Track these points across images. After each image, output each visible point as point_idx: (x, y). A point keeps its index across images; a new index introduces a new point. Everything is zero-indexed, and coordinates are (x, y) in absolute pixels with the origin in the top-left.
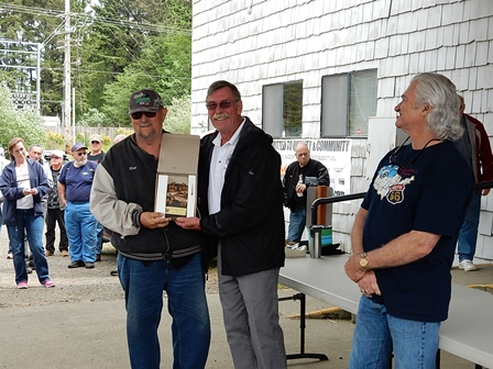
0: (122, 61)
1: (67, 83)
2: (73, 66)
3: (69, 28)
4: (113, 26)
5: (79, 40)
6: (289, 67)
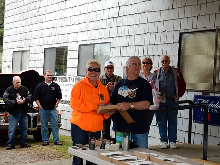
6: (60, 39)
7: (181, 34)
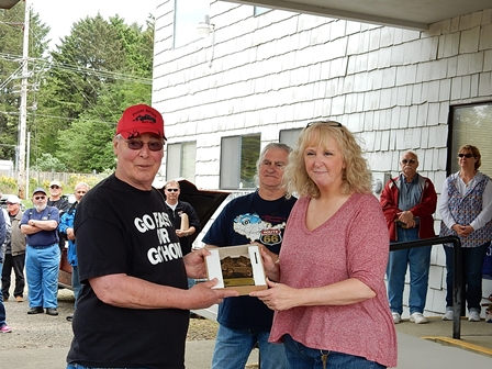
0: (79, 107)
1: (22, 127)
2: (29, 111)
3: (26, 73)
4: (70, 72)
5: (36, 85)
6: (248, 121)
7: (452, 108)
